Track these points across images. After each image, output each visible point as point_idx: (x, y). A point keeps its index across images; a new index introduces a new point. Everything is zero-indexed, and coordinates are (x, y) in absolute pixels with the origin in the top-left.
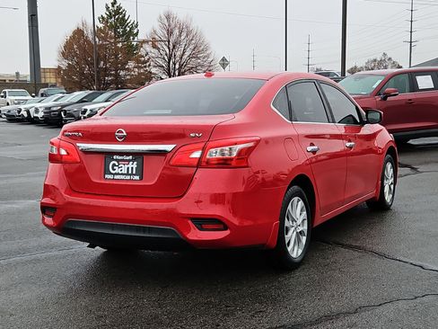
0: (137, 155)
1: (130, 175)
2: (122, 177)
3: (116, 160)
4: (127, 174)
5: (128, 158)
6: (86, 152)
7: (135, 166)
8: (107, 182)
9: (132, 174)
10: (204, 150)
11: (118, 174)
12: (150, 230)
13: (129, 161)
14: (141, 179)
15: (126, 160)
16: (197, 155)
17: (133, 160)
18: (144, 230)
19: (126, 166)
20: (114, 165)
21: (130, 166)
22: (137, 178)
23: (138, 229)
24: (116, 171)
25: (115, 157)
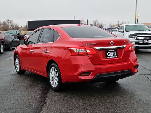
2: (112, 57)
7: (115, 53)
8: (108, 59)
14: (118, 57)
21: (114, 53)
24: (110, 55)
25: (109, 51)
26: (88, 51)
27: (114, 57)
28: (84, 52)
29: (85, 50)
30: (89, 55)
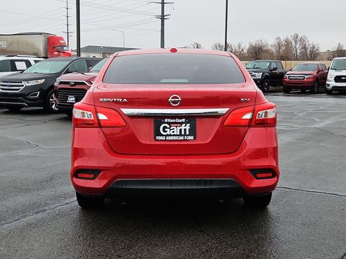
0: (190, 118)
1: (184, 136)
2: (175, 138)
3: (167, 123)
4: (180, 135)
5: (181, 121)
6: (132, 117)
7: (188, 127)
8: (159, 143)
9: (185, 135)
10: (254, 112)
11: (170, 135)
12: (211, 182)
13: (181, 123)
14: (195, 138)
15: (179, 123)
16: (248, 116)
17: (186, 123)
18: (206, 182)
19: (179, 128)
20: (165, 127)
21: (183, 127)
22: (192, 138)
23: (199, 183)
24: (168, 133)
25: (166, 120)
26: (102, 117)
27: (182, 138)
28: (93, 118)
29: (96, 113)
30: (105, 127)
